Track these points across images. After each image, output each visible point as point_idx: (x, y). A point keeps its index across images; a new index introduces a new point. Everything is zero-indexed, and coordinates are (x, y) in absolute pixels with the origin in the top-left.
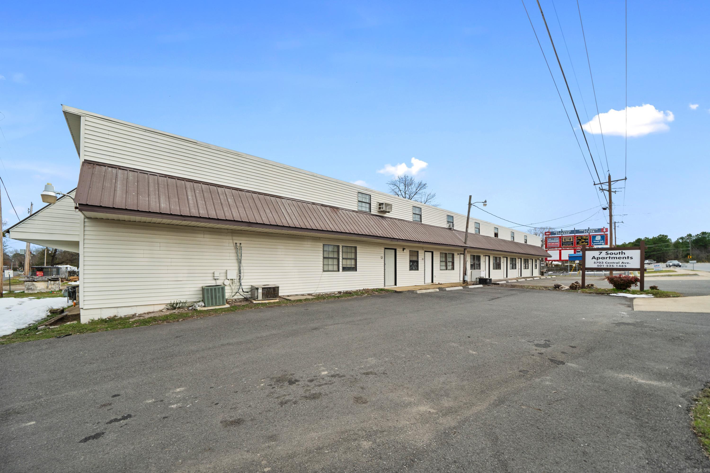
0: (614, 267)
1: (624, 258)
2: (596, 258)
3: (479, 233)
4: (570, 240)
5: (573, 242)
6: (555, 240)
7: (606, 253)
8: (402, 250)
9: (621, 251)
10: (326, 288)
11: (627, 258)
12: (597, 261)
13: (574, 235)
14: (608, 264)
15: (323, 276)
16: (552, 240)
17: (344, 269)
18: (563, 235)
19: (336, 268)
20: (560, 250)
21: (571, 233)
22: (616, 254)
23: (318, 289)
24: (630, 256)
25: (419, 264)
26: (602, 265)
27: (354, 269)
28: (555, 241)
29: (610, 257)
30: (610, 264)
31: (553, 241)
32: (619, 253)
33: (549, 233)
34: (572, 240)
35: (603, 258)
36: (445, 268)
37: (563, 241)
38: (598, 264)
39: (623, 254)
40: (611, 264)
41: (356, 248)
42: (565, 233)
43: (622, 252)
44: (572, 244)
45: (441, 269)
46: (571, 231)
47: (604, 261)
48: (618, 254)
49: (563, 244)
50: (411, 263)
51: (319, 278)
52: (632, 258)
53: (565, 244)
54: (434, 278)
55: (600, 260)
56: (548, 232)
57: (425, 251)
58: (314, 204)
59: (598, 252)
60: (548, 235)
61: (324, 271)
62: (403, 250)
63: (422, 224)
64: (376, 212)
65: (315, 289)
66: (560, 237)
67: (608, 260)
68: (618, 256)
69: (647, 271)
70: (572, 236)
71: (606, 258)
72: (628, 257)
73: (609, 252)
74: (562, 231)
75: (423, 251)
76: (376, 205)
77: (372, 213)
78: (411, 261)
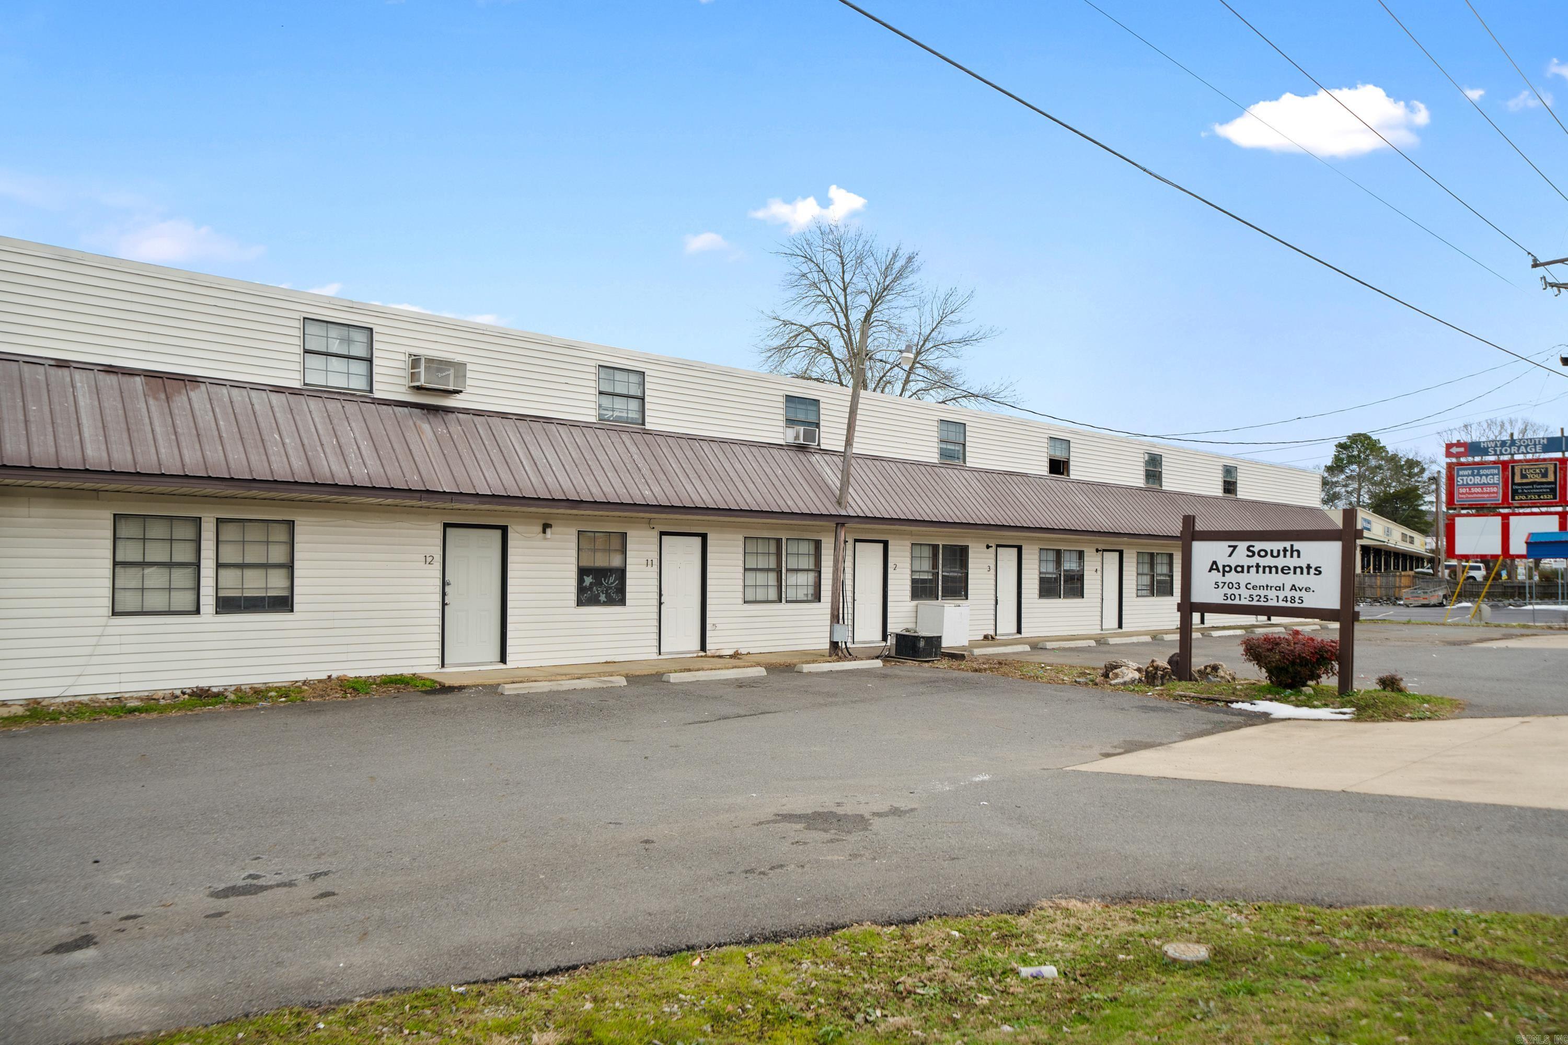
0: (1270, 603)
1: (1298, 570)
2: (1221, 569)
3: (964, 462)
4: (1545, 475)
5: (1555, 483)
6: (1487, 475)
7: (1248, 549)
8: (540, 529)
9: (1287, 545)
10: (124, 678)
11: (1305, 571)
12: (1224, 579)
13: (1559, 455)
14: (1252, 592)
15: (109, 630)
16: (1473, 475)
17: (226, 605)
18: (1517, 457)
19: (184, 600)
20: (1505, 517)
21: (1546, 449)
22: (1275, 554)
23: (82, 680)
24: (1313, 566)
25: (628, 582)
26: (1236, 592)
27: (284, 603)
28: (1484, 480)
29: (1258, 566)
30: (1258, 592)
31: (1477, 480)
32: (1285, 550)
33: (1462, 449)
34: (1551, 478)
35: (1239, 569)
36: (773, 594)
37: (1518, 479)
38: (1226, 589)
39: (1295, 554)
40: (1262, 593)
41: (291, 524)
42: (1523, 449)
43: (1292, 546)
44: (1553, 491)
45: (750, 597)
46: (1549, 439)
47: (1243, 578)
48: (1282, 553)
49: (1515, 492)
50: (588, 580)
51: (93, 641)
52: (1320, 572)
53: (1523, 493)
54: (709, 634)
55: (1232, 577)
56: (1459, 444)
57: (662, 534)
58: (62, 364)
59: (1225, 544)
60: (1458, 455)
61: (114, 613)
62: (544, 532)
63: (648, 432)
64: (403, 389)
65: (69, 681)
66: (1505, 464)
67: (1254, 578)
68: (1281, 562)
69: (1361, 618)
70: (1551, 459)
71: (1249, 567)
72: (1309, 567)
73: (1258, 546)
74: (1513, 442)
75: (655, 534)
76: (402, 365)
77: (377, 395)
78: (582, 572)
